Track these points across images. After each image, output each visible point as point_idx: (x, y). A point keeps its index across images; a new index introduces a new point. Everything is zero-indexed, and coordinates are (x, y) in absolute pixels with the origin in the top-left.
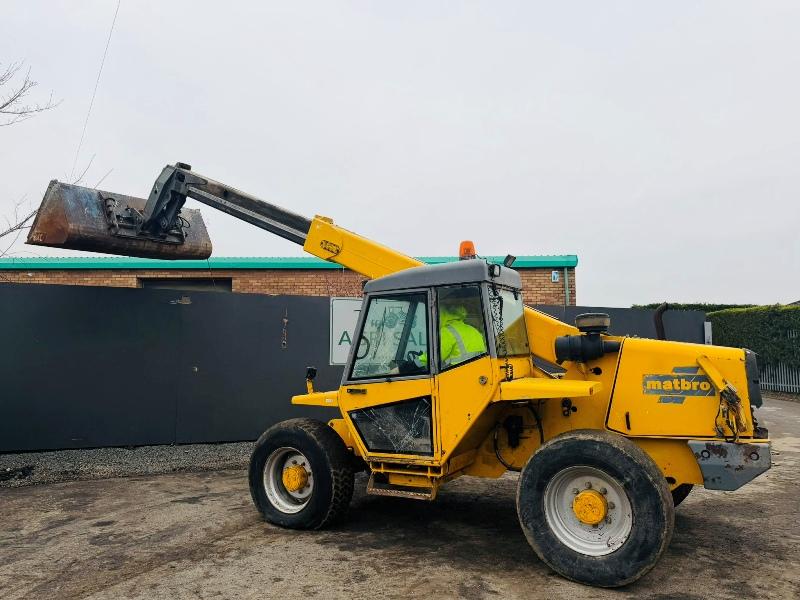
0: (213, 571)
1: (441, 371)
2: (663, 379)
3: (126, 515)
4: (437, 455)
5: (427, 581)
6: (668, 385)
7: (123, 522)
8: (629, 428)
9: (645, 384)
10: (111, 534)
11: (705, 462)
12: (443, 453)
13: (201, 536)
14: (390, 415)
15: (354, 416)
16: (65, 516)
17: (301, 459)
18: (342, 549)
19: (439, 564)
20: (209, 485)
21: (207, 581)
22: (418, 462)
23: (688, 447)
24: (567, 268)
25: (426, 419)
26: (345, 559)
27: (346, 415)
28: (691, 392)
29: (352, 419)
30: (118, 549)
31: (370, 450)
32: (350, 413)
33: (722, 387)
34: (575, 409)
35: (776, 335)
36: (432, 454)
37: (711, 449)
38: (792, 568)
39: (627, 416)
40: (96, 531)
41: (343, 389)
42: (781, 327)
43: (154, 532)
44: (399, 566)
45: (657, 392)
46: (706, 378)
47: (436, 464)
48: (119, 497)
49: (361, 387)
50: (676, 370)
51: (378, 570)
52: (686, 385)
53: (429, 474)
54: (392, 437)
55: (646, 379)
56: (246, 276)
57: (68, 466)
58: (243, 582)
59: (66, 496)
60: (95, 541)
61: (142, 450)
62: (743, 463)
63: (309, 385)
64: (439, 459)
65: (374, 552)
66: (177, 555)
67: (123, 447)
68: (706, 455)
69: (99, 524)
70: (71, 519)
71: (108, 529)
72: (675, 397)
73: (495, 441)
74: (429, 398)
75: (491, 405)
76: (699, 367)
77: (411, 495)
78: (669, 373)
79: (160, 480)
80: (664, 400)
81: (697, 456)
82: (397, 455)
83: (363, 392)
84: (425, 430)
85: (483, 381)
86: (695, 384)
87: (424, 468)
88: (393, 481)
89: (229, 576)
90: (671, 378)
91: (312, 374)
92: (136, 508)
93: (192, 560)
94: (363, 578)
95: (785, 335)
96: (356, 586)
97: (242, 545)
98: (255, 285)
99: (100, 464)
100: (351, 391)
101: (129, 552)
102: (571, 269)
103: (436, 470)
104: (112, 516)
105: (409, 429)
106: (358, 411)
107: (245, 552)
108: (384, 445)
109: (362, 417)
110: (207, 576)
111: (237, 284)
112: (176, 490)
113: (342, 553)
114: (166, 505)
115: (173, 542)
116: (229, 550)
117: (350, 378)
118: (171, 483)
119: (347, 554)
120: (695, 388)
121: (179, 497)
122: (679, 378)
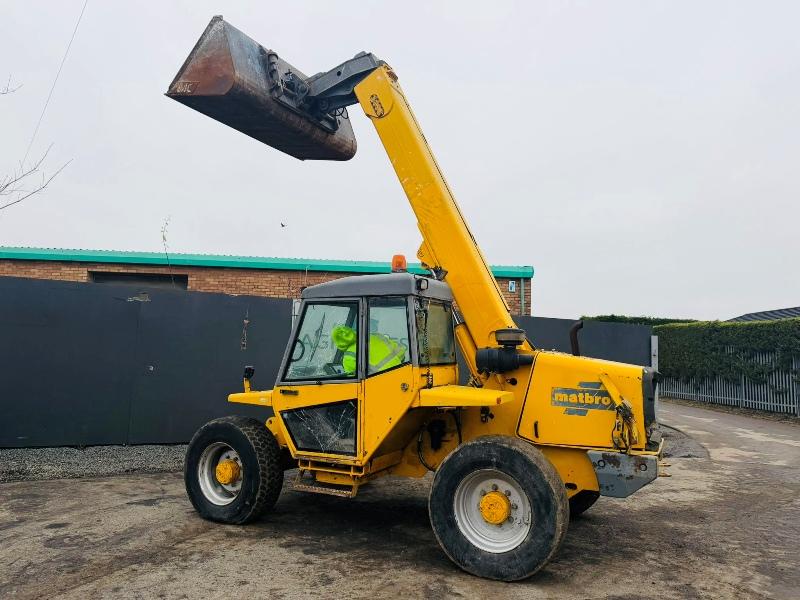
0: (177, 575)
1: (368, 377)
2: (569, 392)
3: (81, 517)
4: (360, 455)
5: (392, 584)
6: (573, 397)
7: (78, 524)
8: (537, 435)
9: (553, 396)
10: (66, 536)
11: (601, 471)
12: (365, 454)
13: (161, 539)
14: (320, 416)
15: (285, 415)
16: (15, 517)
17: (233, 454)
18: (306, 552)
19: (402, 567)
20: (166, 487)
21: (171, 584)
22: (342, 462)
23: (587, 456)
24: (524, 279)
25: (353, 420)
26: (309, 562)
27: (278, 414)
28: (592, 406)
29: (284, 420)
30: (75, 552)
31: (298, 449)
32: (282, 413)
33: (618, 403)
34: (492, 416)
35: (715, 350)
36: (355, 455)
37: (607, 459)
38: (732, 571)
39: (536, 425)
40: (50, 533)
41: (277, 389)
42: (720, 342)
43: (111, 535)
44: (364, 570)
45: (564, 403)
46: (606, 394)
47: (358, 464)
48: (71, 498)
49: (293, 389)
50: (581, 384)
51: (344, 573)
52: (589, 399)
53: (352, 473)
54: (320, 437)
55: (555, 391)
56: (203, 273)
57: (14, 465)
58: (208, 586)
59: (14, 497)
60: (49, 543)
61: (92, 450)
62: (633, 473)
63: (247, 384)
64: (361, 459)
65: (338, 555)
66: (137, 558)
67: (71, 447)
68: (602, 464)
69: (51, 526)
70: (21, 521)
71: (62, 532)
72: (581, 410)
73: (419, 444)
74: (355, 401)
75: (410, 410)
76: (601, 383)
77: (334, 492)
78: (575, 386)
79: (113, 481)
80: (570, 412)
81: (594, 465)
82: (322, 454)
83: (295, 393)
84: (350, 430)
85: (405, 387)
86: (597, 399)
87: (347, 468)
88: (320, 479)
89: (193, 579)
90: (576, 392)
91: (249, 374)
92: (91, 509)
93: (154, 563)
94: (329, 581)
95: (723, 350)
96: (323, 589)
97: (204, 548)
98: (212, 283)
99: (48, 463)
100: (283, 392)
101: (87, 555)
102: (528, 279)
103: (358, 469)
104: (64, 518)
105: (335, 430)
106: (289, 411)
107: (207, 556)
108: (312, 444)
109: (293, 417)
110: (171, 579)
111: (193, 282)
112: (132, 492)
113: (307, 557)
114: (122, 507)
115: (132, 545)
116: (192, 554)
117: (283, 380)
118: (126, 484)
119: (312, 557)
120: (597, 402)
121: (134, 499)
122: (584, 392)
